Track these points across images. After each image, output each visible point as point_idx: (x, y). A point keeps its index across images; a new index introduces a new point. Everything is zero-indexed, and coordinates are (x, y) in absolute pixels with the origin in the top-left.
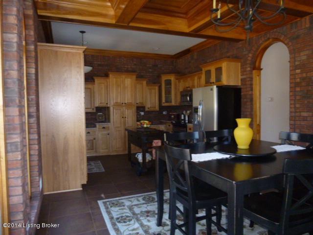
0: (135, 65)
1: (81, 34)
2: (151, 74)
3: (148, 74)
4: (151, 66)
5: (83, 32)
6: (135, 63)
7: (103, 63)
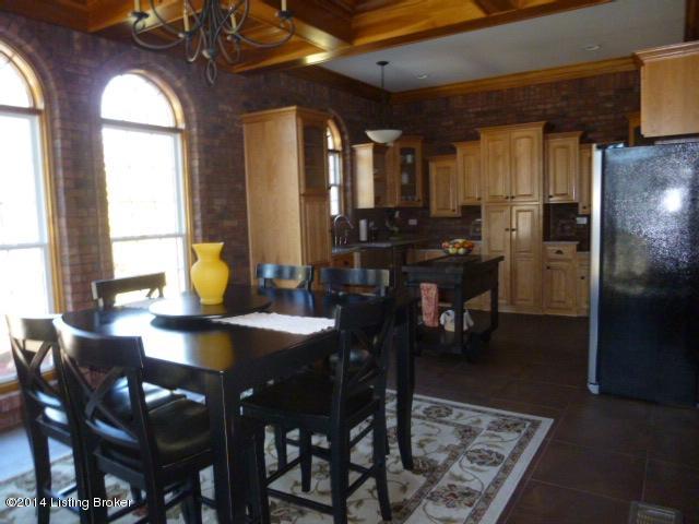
0: (565, 98)
1: (380, 67)
2: (612, 117)
3: (600, 117)
4: (611, 93)
5: (383, 64)
6: (564, 93)
7: (485, 109)
